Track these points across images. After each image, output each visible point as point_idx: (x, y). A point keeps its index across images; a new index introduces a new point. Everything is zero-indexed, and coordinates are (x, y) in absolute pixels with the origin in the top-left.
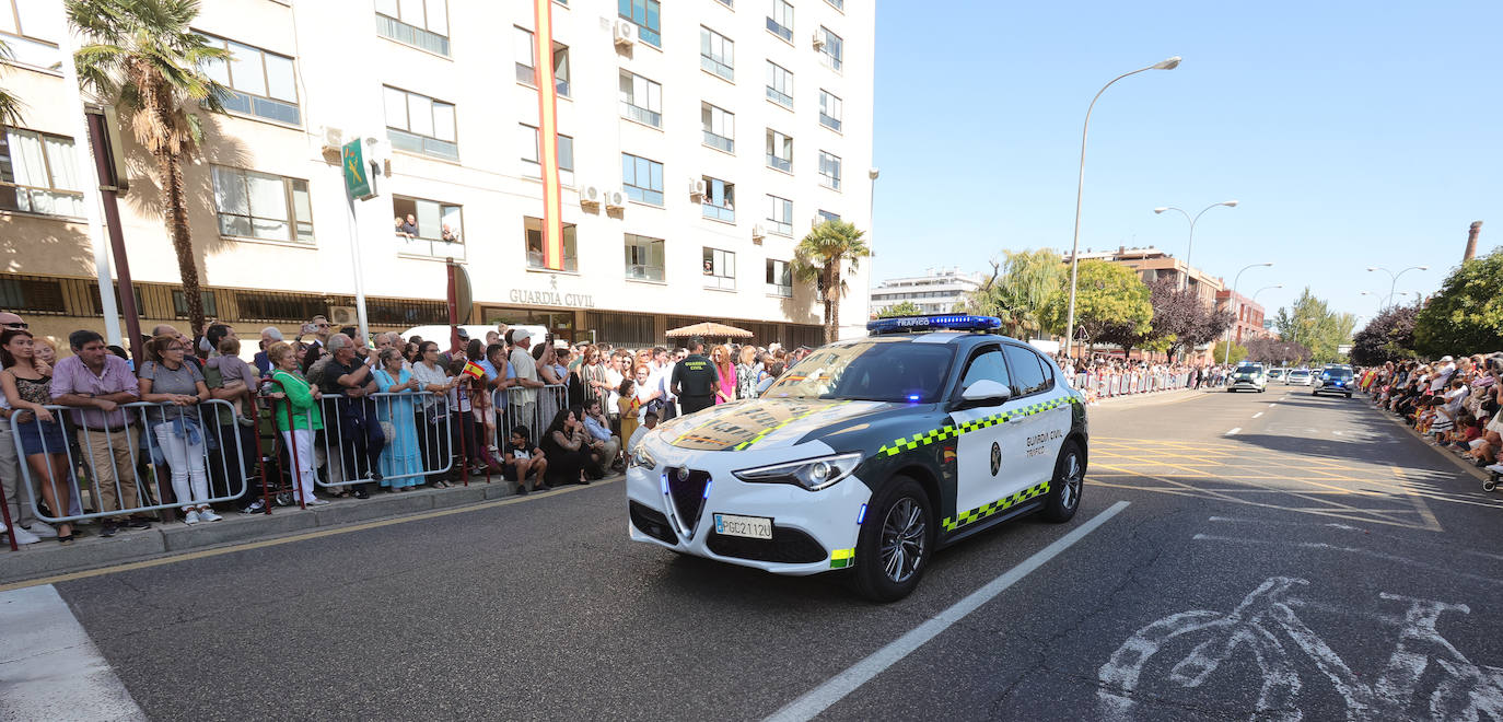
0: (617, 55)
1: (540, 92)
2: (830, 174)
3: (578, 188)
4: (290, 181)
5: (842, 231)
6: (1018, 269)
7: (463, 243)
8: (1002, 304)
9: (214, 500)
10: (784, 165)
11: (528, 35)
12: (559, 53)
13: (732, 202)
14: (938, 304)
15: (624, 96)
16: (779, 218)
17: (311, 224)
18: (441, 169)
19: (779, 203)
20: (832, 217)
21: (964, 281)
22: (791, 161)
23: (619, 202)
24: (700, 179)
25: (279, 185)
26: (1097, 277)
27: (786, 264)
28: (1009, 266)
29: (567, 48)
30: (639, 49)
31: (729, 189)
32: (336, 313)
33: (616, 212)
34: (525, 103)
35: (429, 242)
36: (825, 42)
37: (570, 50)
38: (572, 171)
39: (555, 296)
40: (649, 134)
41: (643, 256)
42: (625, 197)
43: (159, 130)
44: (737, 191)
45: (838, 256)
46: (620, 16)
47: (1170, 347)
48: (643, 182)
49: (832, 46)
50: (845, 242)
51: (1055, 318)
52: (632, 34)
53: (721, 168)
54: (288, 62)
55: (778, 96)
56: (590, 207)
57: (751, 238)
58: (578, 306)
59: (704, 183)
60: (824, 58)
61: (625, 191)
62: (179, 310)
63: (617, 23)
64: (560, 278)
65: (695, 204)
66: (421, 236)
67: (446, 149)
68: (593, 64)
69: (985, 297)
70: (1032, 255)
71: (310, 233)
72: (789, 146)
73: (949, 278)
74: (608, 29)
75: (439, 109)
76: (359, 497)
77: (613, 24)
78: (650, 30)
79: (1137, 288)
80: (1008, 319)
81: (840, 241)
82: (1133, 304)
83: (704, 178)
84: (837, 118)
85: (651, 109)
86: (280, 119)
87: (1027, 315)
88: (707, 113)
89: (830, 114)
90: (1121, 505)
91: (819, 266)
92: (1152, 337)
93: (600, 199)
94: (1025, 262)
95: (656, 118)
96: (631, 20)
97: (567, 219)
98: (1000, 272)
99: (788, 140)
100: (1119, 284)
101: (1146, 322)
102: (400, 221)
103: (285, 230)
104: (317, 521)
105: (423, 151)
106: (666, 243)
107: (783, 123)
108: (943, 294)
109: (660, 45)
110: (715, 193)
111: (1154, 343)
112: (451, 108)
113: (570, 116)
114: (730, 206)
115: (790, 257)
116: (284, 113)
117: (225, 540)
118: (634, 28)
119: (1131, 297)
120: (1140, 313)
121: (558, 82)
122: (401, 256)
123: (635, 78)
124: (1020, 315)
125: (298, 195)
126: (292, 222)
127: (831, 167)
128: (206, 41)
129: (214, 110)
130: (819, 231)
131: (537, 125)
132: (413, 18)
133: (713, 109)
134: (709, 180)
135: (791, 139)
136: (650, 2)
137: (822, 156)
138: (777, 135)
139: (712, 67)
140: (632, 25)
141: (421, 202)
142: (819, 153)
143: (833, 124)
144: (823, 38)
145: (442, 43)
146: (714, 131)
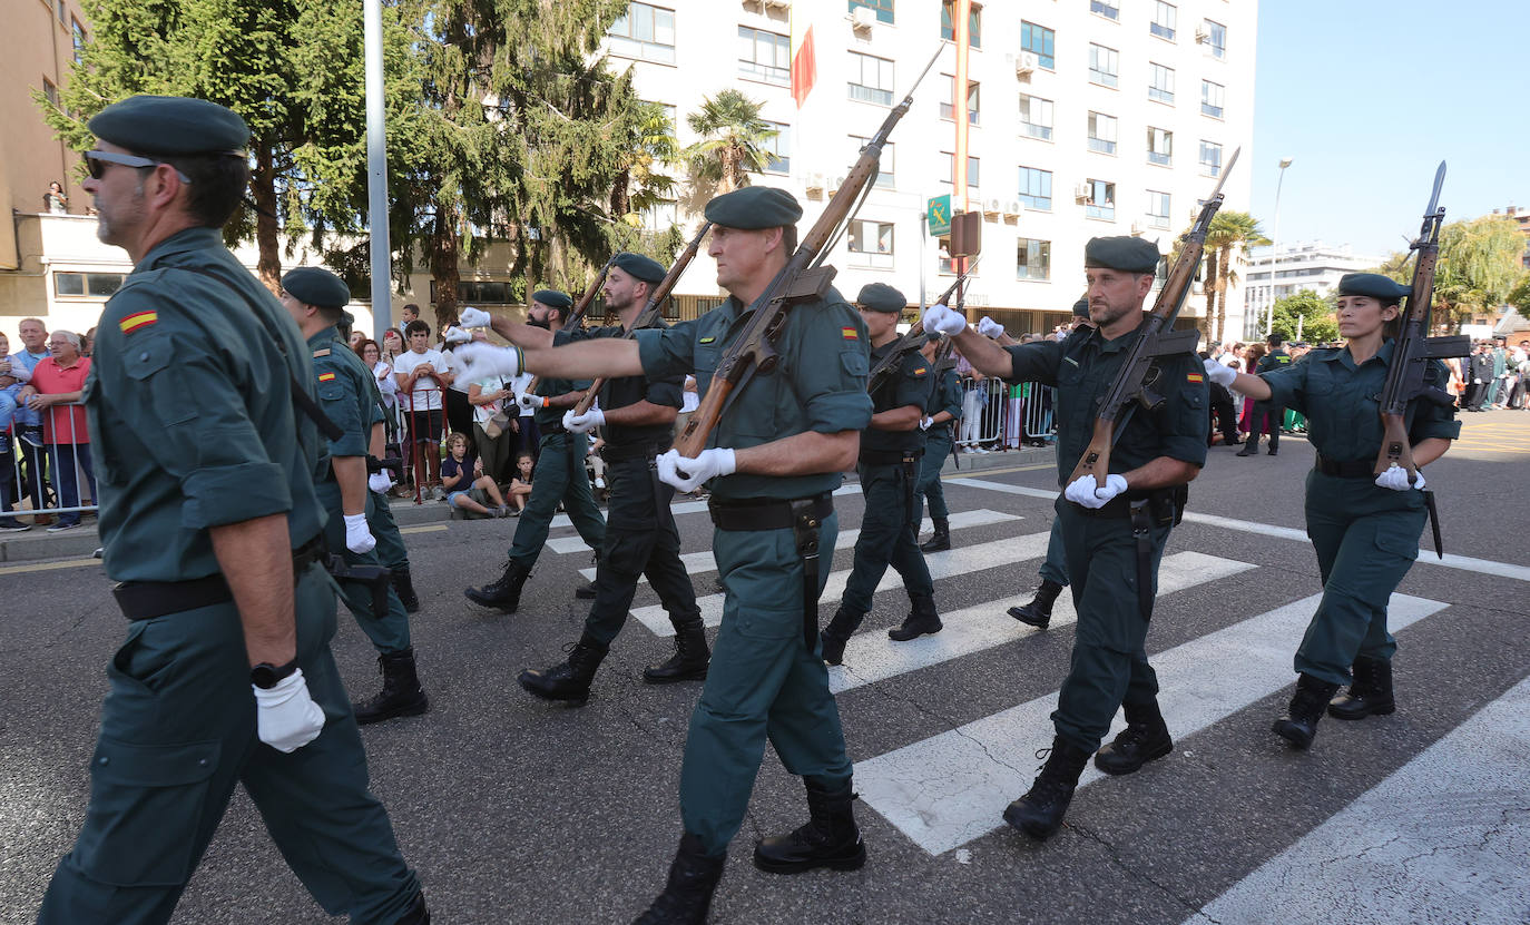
0: (1018, 82)
1: (957, 124)
2: (1209, 162)
3: (982, 201)
5: (1234, 222)
10: (1160, 159)
11: (950, 79)
12: (973, 87)
13: (1112, 200)
15: (1020, 116)
16: (1157, 212)
18: (883, 196)
19: (1158, 197)
22: (1170, 155)
23: (1016, 210)
24: (1084, 182)
29: (978, 84)
30: (1039, 76)
31: (1110, 188)
33: (1011, 220)
34: (946, 135)
35: (867, 256)
36: (1208, 32)
37: (981, 85)
38: (977, 187)
40: (1040, 146)
41: (1031, 257)
42: (1022, 205)
44: (1118, 191)
45: (1225, 247)
46: (1023, 49)
48: (1035, 191)
49: (1215, 37)
50: (1238, 232)
52: (1032, 61)
53: (1104, 170)
54: (787, 128)
55: (1160, 94)
56: (991, 218)
58: (976, 305)
59: (1090, 186)
60: (1207, 49)
61: (1020, 199)
63: (1019, 55)
65: (1081, 207)
66: (865, 250)
67: (884, 179)
68: (1000, 94)
72: (1168, 140)
74: (1012, 61)
77: (1016, 56)
78: (1046, 54)
83: (1089, 181)
84: (1219, 105)
85: (1043, 125)
86: (780, 170)
87: (1463, 295)
88: (1092, 121)
89: (1211, 102)
93: (1000, 211)
95: (1046, 132)
96: (1029, 51)
99: (1168, 134)
106: (1052, 244)
107: (1161, 118)
109: (1053, 68)
110: (1100, 194)
112: (890, 145)
113: (979, 141)
114: (1110, 205)
115: (1168, 250)
116: (782, 165)
118: (1035, 57)
121: (970, 111)
122: (850, 267)
123: (1031, 99)
127: (1211, 154)
131: (953, 151)
132: (870, 82)
133: (1098, 116)
134: (1093, 183)
135: (1171, 133)
136: (1046, 33)
137: (1201, 146)
138: (1156, 131)
139: (1097, 78)
140: (1031, 54)
141: (864, 224)
142: (1198, 143)
143: (1215, 112)
144: (1208, 30)
145: (888, 97)
146: (1099, 136)
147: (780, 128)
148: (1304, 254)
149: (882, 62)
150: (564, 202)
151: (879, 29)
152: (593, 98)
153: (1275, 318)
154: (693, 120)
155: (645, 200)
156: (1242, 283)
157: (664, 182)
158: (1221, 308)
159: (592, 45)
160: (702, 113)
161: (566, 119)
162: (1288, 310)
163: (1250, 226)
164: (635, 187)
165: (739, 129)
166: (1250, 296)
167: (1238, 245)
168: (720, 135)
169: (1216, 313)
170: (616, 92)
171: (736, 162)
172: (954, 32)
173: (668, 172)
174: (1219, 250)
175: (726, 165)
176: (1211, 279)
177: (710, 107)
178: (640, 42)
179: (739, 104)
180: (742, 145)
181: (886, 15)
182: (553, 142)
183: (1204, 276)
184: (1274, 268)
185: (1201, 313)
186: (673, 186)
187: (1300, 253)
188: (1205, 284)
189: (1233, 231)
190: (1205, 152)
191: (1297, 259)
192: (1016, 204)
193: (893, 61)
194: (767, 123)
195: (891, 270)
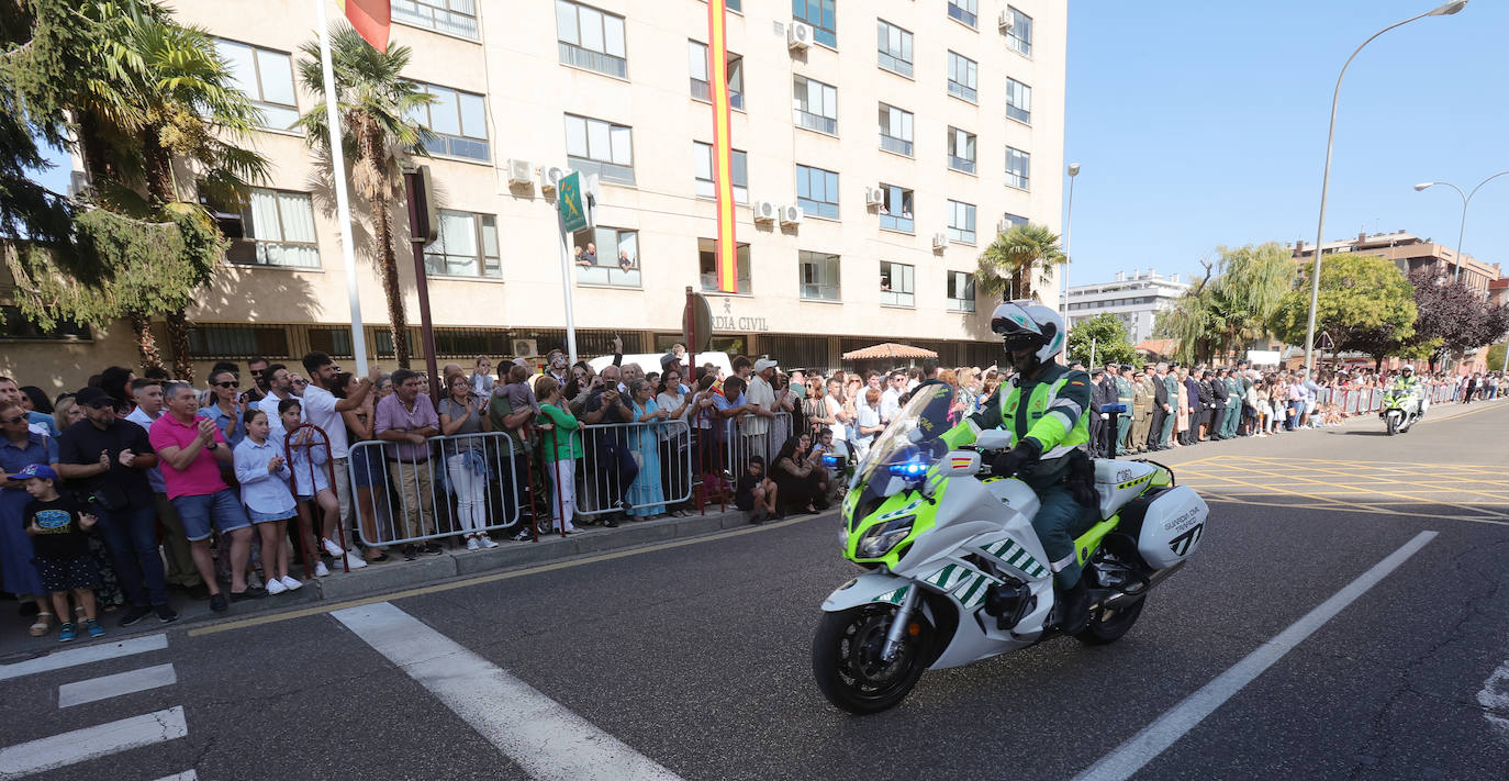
0: (791, 60)
1: (714, 107)
2: (1017, 172)
3: (752, 204)
4: (480, 216)
5: (1033, 237)
6: (1236, 269)
7: (639, 269)
8: (1216, 310)
9: (492, 527)
10: (965, 165)
11: (702, 48)
12: (734, 63)
13: (910, 210)
14: (1130, 313)
15: (797, 103)
16: (961, 224)
17: (498, 258)
18: (620, 196)
19: (962, 208)
20: (1020, 221)
21: (1161, 285)
22: (974, 161)
23: (794, 217)
24: (876, 187)
26: (1345, 274)
28: (1225, 266)
29: (741, 57)
30: (814, 53)
31: (907, 196)
32: (518, 346)
33: (790, 229)
34: (699, 120)
35: (606, 271)
36: (1012, 22)
37: (744, 59)
38: (745, 187)
39: (728, 319)
40: (825, 143)
41: (818, 274)
42: (799, 211)
43: (375, 176)
44: (917, 199)
45: (1028, 265)
46: (795, 18)
47: (1432, 353)
48: (817, 195)
49: (1020, 28)
50: (1038, 249)
51: (1290, 324)
52: (807, 36)
53: (899, 173)
54: (480, 99)
55: (961, 89)
56: (764, 225)
57: (931, 249)
58: (752, 330)
59: (882, 191)
60: (1012, 42)
61: (799, 205)
62: (381, 349)
63: (791, 26)
64: (733, 300)
65: (872, 215)
66: (599, 263)
67: (621, 174)
68: (767, 73)
69: (1195, 304)
70: (1253, 251)
71: (497, 267)
72: (972, 144)
73: (1143, 283)
74: (782, 33)
75: (617, 133)
76: (608, 526)
77: (786, 28)
78: (824, 29)
79: (1397, 284)
80: (1223, 327)
81: (1032, 247)
82: (1391, 303)
83: (882, 185)
84: (1026, 108)
85: (825, 115)
86: (472, 156)
87: (1247, 322)
88: (884, 115)
89: (1017, 104)
90: (1426, 536)
91: (1006, 277)
92: (1409, 342)
93: (774, 215)
94: (1245, 260)
96: (805, 22)
97: (741, 238)
98: (1214, 274)
99: (972, 137)
100: (1373, 281)
101: (1407, 325)
102: (579, 249)
103: (475, 264)
104: (576, 548)
105: (602, 177)
106: (842, 259)
107: (965, 118)
108: (1135, 301)
109: (835, 46)
110: (895, 202)
111: (1414, 349)
112: (627, 131)
113: (744, 130)
114: (908, 215)
115: (973, 268)
116: (474, 150)
117: (504, 565)
118: (809, 30)
119: (1390, 295)
120: (1401, 313)
121: (732, 94)
122: (581, 285)
123: (810, 83)
124: (1238, 322)
125: (487, 230)
126: (481, 257)
127: (1019, 164)
128: (416, 87)
129: (418, 154)
130: (1007, 237)
131: (711, 142)
132: (592, 42)
133: (892, 110)
134: (885, 186)
135: (975, 136)
137: (1008, 154)
138: (959, 133)
139: (890, 64)
140: (806, 27)
141: (599, 230)
142: (1005, 149)
143: (1022, 115)
144: (1010, 20)
145: (619, 65)
146: (892, 134)
147: (431, 91)
149: (607, 18)
163: (1049, 242)
171: (376, 138)
179: (368, 52)
189: (1035, 247)
190: (1010, 162)
193: (623, 18)
194: (414, 83)
195: (638, 288)
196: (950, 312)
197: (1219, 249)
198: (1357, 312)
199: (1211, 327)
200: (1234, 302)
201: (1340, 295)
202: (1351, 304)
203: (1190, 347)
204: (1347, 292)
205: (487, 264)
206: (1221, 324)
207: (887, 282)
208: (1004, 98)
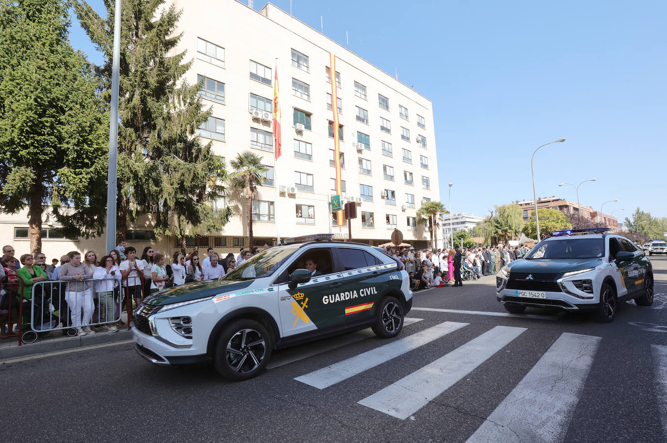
0: (358, 154)
1: (336, 168)
2: (425, 184)
3: (347, 197)
4: (270, 203)
5: (436, 205)
6: (502, 213)
7: (314, 218)
8: (497, 227)
10: (410, 183)
11: (332, 151)
12: (342, 154)
13: (394, 197)
15: (360, 166)
16: (410, 202)
17: (274, 215)
18: (309, 195)
19: (410, 196)
20: (429, 199)
22: (412, 181)
23: (360, 201)
24: (384, 191)
25: (267, 204)
27: (414, 218)
28: (498, 212)
29: (343, 153)
30: (365, 152)
31: (393, 193)
33: (359, 204)
34: (332, 172)
36: (420, 139)
37: (345, 155)
38: (345, 192)
39: (341, 234)
40: (367, 177)
42: (362, 199)
43: (250, 192)
44: (396, 194)
45: (435, 215)
46: (358, 141)
48: (366, 194)
49: (422, 141)
51: (530, 232)
52: (363, 147)
53: (391, 186)
54: (272, 168)
55: (407, 160)
57: (401, 210)
59: (386, 192)
60: (421, 145)
61: (361, 197)
63: (358, 144)
64: (342, 228)
65: (383, 199)
66: (303, 217)
67: (310, 189)
68: (351, 158)
69: (489, 225)
70: (507, 206)
71: (273, 218)
72: (411, 176)
75: (309, 177)
77: (356, 144)
78: (367, 144)
80: (501, 233)
83: (385, 190)
84: (426, 164)
85: (368, 169)
86: (269, 184)
87: (509, 231)
88: (385, 168)
89: (424, 163)
93: (354, 200)
94: (505, 210)
95: (369, 172)
96: (361, 142)
98: (494, 214)
99: (411, 174)
103: (267, 217)
105: (304, 190)
107: (408, 168)
109: (370, 149)
110: (390, 195)
112: (311, 176)
113: (345, 175)
114: (394, 199)
115: (415, 215)
118: (363, 145)
121: (341, 164)
122: (298, 223)
123: (363, 160)
124: (506, 231)
125: (271, 206)
126: (269, 215)
127: (426, 181)
130: (425, 205)
131: (335, 178)
132: (303, 151)
133: (387, 167)
134: (386, 190)
136: (366, 136)
138: (407, 173)
139: (386, 153)
141: (302, 206)
142: (421, 177)
143: (425, 166)
144: (420, 138)
145: (310, 157)
146: (387, 174)
147: (268, 168)
148: (459, 216)
149: (307, 144)
150: (179, 196)
151: (306, 132)
152: (193, 153)
153: (454, 240)
154: (233, 163)
155: (213, 196)
156: (441, 228)
157: (221, 188)
158: (435, 237)
159: (192, 132)
160: (237, 161)
161: (182, 162)
162: (457, 237)
163: (442, 207)
164: (208, 190)
165: (253, 168)
166: (445, 232)
167: (438, 213)
168: (244, 169)
169: (434, 239)
170: (204, 152)
171: (251, 181)
172: (333, 134)
173: (223, 185)
174: (432, 215)
175: (247, 181)
176: (431, 226)
177: (240, 159)
178: (210, 131)
179: (252, 158)
180: (254, 174)
181: (308, 127)
182: (176, 171)
183: (428, 225)
184: (451, 222)
185: (429, 239)
186: (225, 190)
187: (457, 216)
188: (429, 228)
189: (436, 208)
190: (423, 180)
191: (457, 219)
192: (360, 198)
193: (311, 144)
194: (263, 166)
195: (314, 224)
196: (408, 230)
197: (495, 206)
198: (552, 227)
199: (497, 232)
200: (503, 224)
201: (545, 222)
202: (550, 225)
203: (489, 241)
204: (548, 221)
205: (271, 217)
206: (500, 232)
207: (389, 221)
208: (420, 161)
